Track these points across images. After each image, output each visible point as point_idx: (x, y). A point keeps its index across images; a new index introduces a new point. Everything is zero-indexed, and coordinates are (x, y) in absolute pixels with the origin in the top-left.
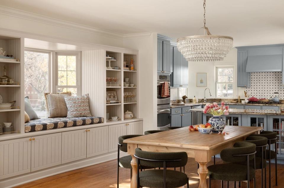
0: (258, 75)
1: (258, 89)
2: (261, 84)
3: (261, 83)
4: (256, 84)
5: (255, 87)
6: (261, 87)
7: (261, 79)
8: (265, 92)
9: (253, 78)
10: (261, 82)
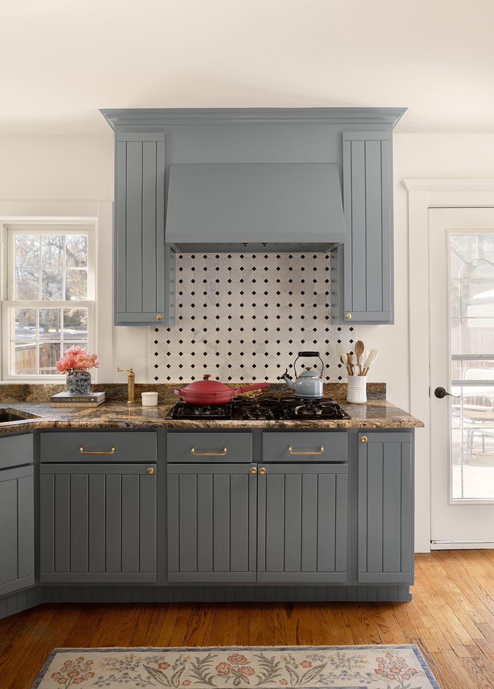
0: (212, 269)
1: (212, 336)
2: (224, 311)
3: (224, 304)
4: (199, 311)
5: (199, 324)
6: (224, 324)
7: (224, 287)
8: (242, 348)
9: (187, 282)
10: (224, 299)
